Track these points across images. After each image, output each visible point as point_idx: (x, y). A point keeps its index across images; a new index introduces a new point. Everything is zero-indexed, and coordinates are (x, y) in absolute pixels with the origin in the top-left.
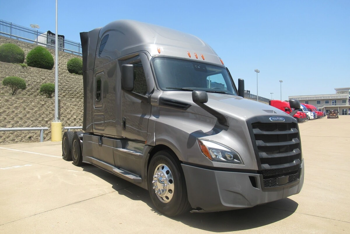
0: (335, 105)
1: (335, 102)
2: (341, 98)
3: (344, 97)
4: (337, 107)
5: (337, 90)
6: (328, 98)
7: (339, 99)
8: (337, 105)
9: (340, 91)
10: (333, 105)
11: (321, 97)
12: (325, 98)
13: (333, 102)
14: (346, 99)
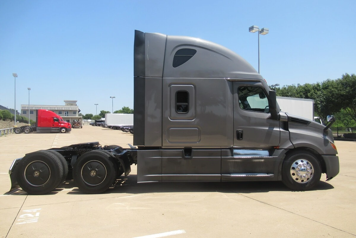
0: (67, 115)
1: (67, 113)
2: (73, 109)
3: (74, 109)
4: (69, 118)
5: (65, 101)
6: (61, 109)
7: (71, 110)
8: (70, 116)
9: (68, 103)
10: (65, 115)
11: (54, 108)
12: (58, 109)
13: (65, 113)
14: (77, 111)
